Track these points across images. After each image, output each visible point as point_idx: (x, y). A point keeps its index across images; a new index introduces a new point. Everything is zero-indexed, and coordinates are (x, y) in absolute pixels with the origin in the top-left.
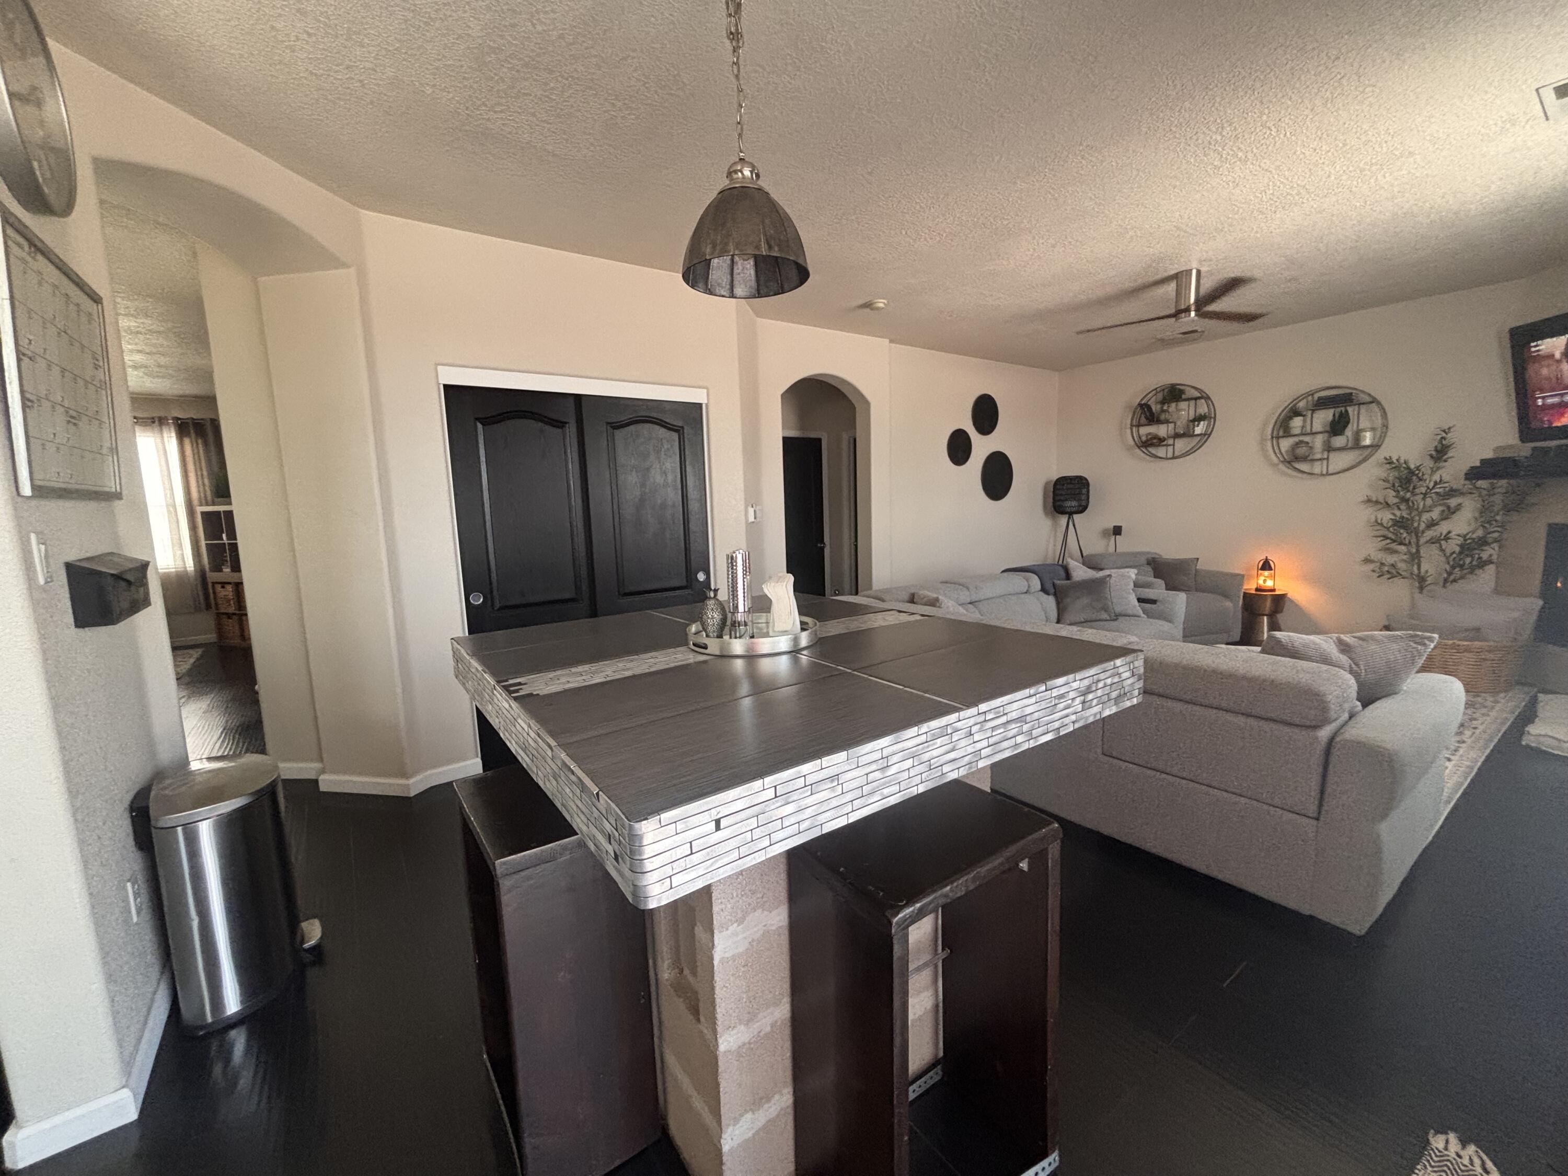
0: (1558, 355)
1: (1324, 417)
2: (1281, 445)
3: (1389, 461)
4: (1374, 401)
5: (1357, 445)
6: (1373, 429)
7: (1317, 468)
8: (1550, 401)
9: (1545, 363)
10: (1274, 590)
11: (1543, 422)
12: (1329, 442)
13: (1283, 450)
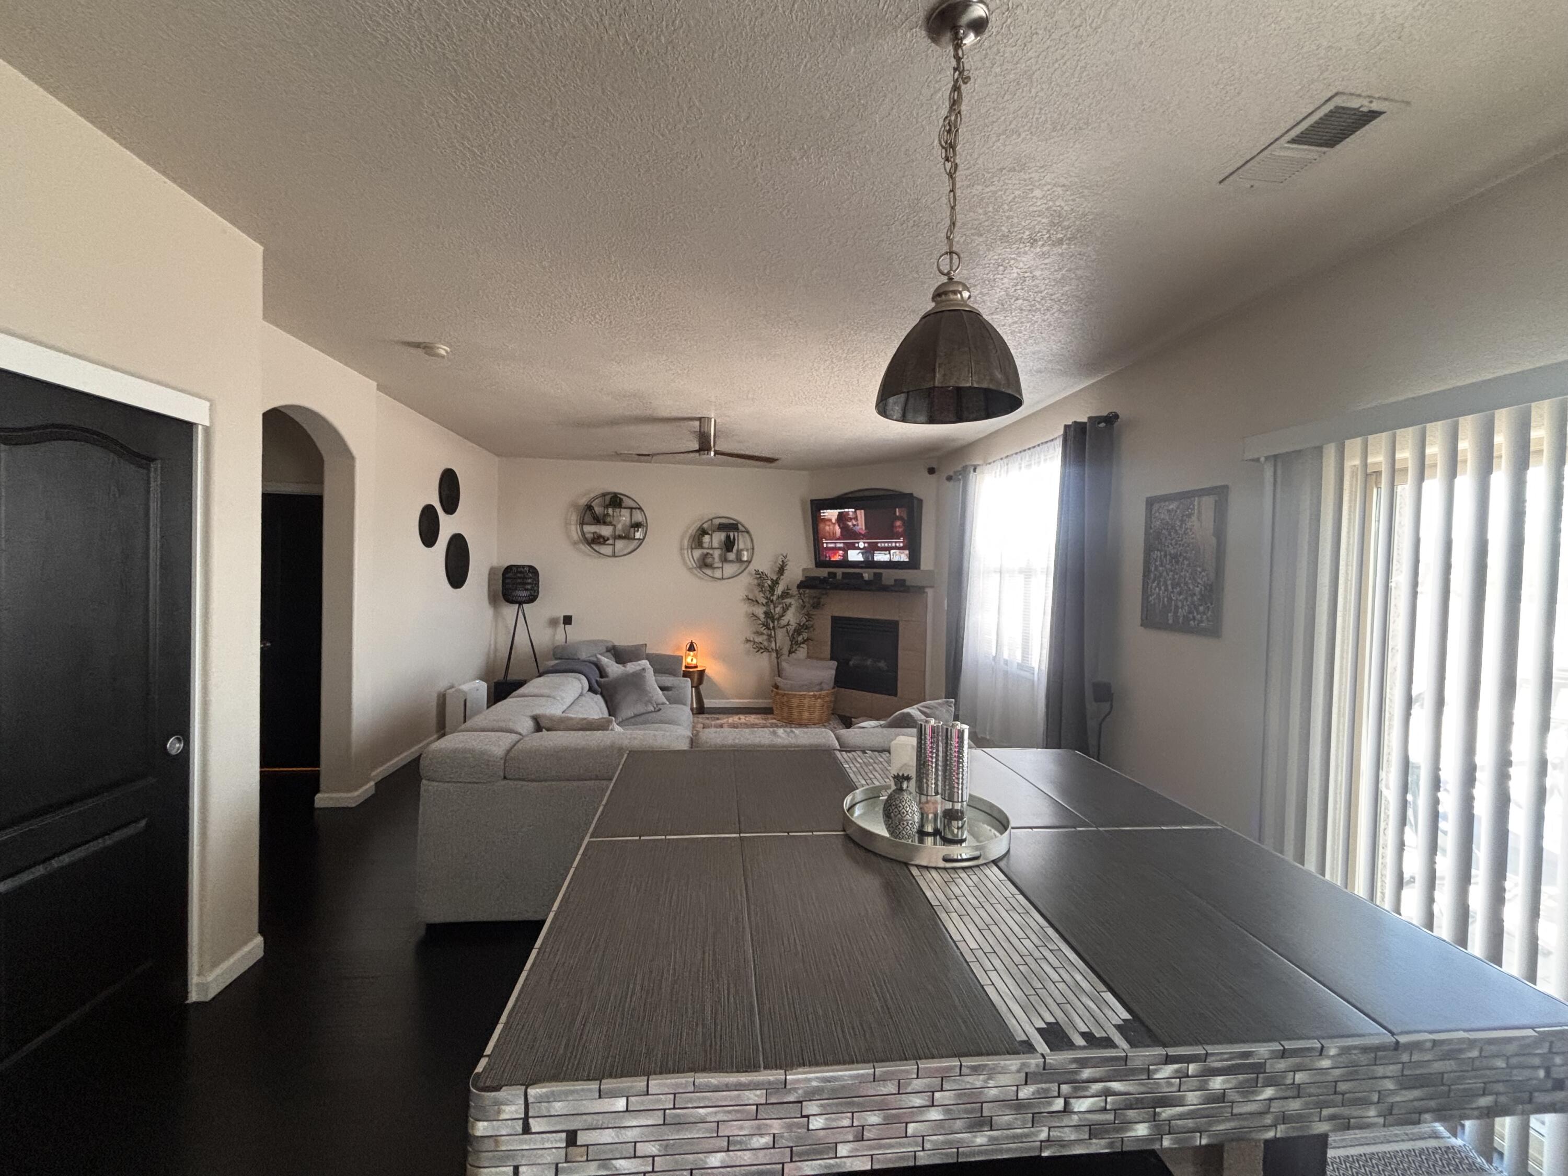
0: (834, 521)
1: (719, 538)
2: (694, 554)
3: (757, 572)
4: (748, 532)
5: (739, 559)
6: (747, 550)
7: (718, 574)
8: (830, 545)
9: (828, 523)
10: (696, 667)
11: (826, 557)
12: (725, 555)
13: (695, 559)
